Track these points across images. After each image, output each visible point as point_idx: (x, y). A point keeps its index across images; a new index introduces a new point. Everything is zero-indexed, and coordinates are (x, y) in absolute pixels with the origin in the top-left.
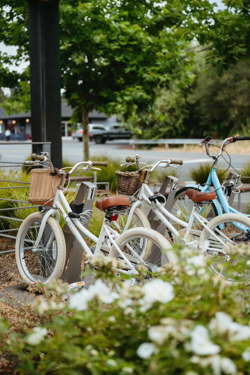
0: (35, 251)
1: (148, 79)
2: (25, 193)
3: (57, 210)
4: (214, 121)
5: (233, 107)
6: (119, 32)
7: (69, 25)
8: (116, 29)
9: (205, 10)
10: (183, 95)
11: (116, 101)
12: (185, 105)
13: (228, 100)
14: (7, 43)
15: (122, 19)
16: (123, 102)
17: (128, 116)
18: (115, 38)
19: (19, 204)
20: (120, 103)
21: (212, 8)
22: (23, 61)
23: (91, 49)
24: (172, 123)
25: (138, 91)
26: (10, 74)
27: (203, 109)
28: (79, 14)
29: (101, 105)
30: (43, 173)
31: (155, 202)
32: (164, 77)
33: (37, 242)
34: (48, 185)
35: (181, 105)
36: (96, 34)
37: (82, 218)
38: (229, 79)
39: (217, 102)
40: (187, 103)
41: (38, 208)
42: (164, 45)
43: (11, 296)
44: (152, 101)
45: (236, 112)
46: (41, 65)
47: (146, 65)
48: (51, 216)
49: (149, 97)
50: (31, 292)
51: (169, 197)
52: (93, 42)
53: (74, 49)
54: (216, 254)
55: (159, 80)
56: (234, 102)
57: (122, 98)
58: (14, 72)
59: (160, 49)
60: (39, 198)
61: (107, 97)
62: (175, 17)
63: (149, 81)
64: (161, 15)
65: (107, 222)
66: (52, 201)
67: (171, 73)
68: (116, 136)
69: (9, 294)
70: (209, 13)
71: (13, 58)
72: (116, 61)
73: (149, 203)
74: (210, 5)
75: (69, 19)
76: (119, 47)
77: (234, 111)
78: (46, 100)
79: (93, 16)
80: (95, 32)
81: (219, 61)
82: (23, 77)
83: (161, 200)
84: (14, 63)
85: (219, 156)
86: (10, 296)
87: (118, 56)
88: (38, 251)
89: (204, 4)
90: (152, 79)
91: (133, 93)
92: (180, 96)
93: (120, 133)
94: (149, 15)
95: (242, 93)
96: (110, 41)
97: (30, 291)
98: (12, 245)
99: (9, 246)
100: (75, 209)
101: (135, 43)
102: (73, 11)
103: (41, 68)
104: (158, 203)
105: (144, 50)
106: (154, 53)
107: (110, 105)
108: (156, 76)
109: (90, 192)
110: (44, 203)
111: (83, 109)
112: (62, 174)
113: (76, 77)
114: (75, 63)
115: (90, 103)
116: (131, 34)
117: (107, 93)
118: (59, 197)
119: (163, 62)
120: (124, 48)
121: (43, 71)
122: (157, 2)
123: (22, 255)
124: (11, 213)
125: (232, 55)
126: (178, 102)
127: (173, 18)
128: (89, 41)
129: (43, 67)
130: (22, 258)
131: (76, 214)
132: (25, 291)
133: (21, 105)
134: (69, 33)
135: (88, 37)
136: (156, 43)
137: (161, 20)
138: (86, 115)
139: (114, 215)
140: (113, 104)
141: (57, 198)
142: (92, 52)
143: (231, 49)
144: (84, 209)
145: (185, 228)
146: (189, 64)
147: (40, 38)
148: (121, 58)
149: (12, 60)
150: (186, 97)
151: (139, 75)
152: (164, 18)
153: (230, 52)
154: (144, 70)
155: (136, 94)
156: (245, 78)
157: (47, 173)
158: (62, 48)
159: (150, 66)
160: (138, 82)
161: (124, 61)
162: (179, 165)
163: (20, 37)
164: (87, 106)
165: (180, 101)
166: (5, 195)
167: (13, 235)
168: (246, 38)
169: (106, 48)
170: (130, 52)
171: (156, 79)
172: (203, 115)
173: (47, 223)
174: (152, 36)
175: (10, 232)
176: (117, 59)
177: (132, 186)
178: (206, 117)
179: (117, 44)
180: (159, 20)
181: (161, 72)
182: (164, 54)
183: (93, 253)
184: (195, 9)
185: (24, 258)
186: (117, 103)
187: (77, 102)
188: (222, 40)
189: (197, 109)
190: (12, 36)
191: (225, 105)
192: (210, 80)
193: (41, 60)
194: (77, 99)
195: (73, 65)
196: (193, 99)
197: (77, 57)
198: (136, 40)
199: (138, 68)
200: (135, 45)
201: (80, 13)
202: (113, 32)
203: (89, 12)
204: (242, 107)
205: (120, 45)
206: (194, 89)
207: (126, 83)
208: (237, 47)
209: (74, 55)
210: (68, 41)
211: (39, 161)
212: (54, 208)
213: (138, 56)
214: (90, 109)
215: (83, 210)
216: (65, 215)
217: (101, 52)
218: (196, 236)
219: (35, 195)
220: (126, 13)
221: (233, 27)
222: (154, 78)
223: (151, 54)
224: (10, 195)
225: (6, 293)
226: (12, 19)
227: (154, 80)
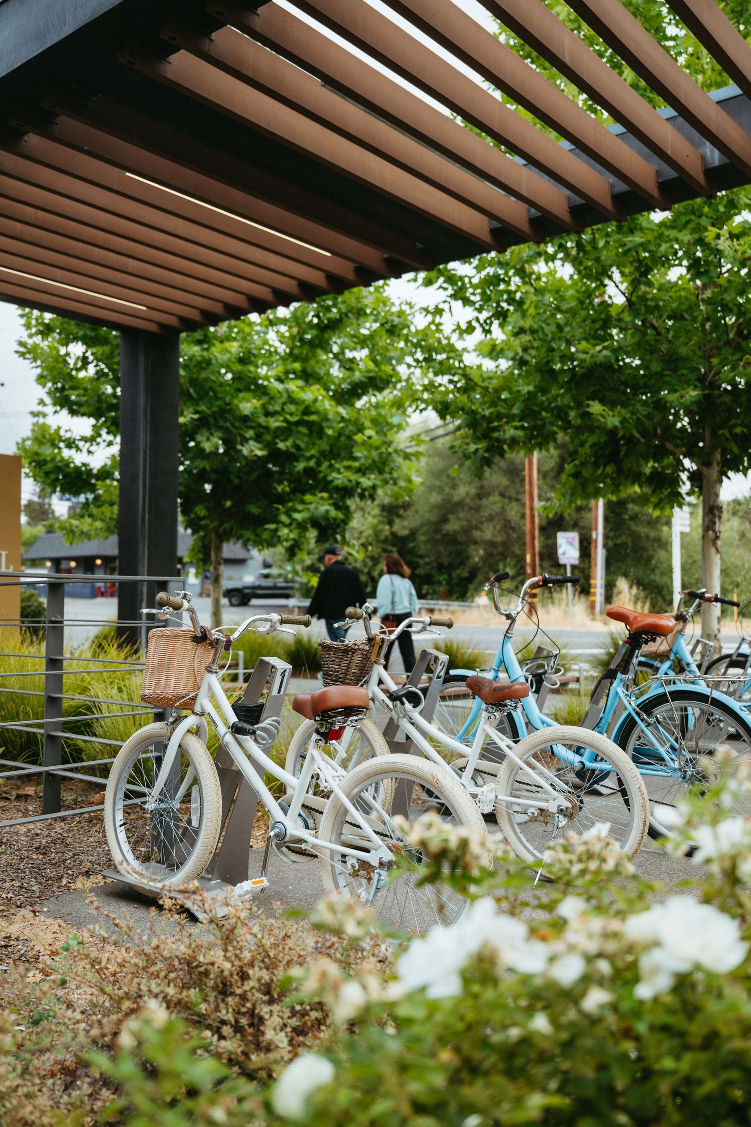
0: (150, 809)
1: (338, 482)
2: (116, 687)
3: (203, 718)
4: (441, 568)
5: (475, 543)
6: (285, 398)
7: (193, 382)
8: (279, 392)
9: (448, 358)
10: (385, 520)
11: (278, 522)
12: (390, 537)
13: (466, 531)
14: (73, 412)
15: (292, 376)
16: (291, 524)
17: (296, 550)
18: (278, 408)
19: (104, 707)
20: (286, 526)
21: (461, 356)
22: (103, 445)
23: (233, 425)
24: (366, 570)
25: (321, 502)
26: (77, 468)
27: (422, 546)
28: (214, 361)
29: (248, 529)
30: (176, 636)
31: (403, 704)
32: (369, 479)
33: (156, 791)
34: (186, 663)
35: (382, 537)
36: (243, 399)
37: (260, 736)
38: (467, 494)
39: (447, 534)
40: (393, 533)
41: (151, 716)
42: (368, 423)
43: (117, 921)
44: (345, 522)
45: (481, 552)
46: (141, 448)
47: (334, 458)
48: (189, 731)
49: (340, 515)
50: (170, 910)
51: (429, 692)
52: (238, 413)
53: (203, 423)
54: (533, 814)
55: (358, 484)
56: (476, 534)
57: (290, 516)
58: (84, 465)
59: (361, 430)
60: (166, 691)
61: (259, 515)
62: (385, 377)
63: (340, 486)
64: (361, 372)
65: (320, 743)
66: (194, 699)
67: (381, 472)
68: (269, 592)
69: (112, 916)
70: (457, 364)
71: (84, 439)
72: (279, 449)
73: (388, 706)
74: (457, 350)
75: (195, 370)
76: (284, 425)
77: (476, 550)
78: (149, 514)
79: (238, 367)
80: (241, 395)
81: (477, 450)
82: (105, 474)
83: (414, 699)
84: (85, 449)
85: (518, 613)
86: (114, 919)
87: (282, 441)
88: (157, 809)
89: (447, 349)
90: (347, 483)
91: (312, 507)
92: (380, 522)
93: (275, 587)
94: (336, 371)
95: (490, 519)
96: (268, 414)
97: (166, 907)
98: (86, 796)
99: (80, 799)
100: (246, 716)
101: (313, 418)
102: (202, 356)
103: (141, 454)
104: (408, 706)
105: (330, 432)
106: (349, 438)
107: (266, 529)
108: (354, 477)
109: (278, 679)
110: (176, 702)
111: (213, 536)
112: (218, 641)
113: (203, 476)
114: (203, 450)
115: (226, 526)
116: (307, 403)
117: (259, 507)
118: (210, 688)
119: (366, 453)
120: (293, 428)
121: (145, 459)
122: (351, 350)
123: (120, 816)
124: (86, 728)
125: (498, 440)
126: (377, 533)
127: (381, 378)
128: (231, 410)
129: (145, 452)
130: (118, 823)
131: (247, 726)
132: (152, 906)
133: (98, 524)
134: (194, 395)
135: (227, 404)
136: (353, 419)
137: (361, 381)
138: (219, 549)
139: (337, 727)
140: (273, 526)
141: (203, 691)
142: (235, 431)
143: (497, 429)
144: (264, 715)
145: (464, 757)
146: (413, 458)
147: (142, 400)
148: (289, 443)
149: (81, 444)
150: (390, 523)
151: (322, 475)
152: (366, 377)
153: (495, 435)
154: (331, 466)
155: (316, 508)
156: (497, 493)
157: (185, 636)
158: (181, 420)
159: (343, 459)
160: (320, 487)
161: (294, 451)
162: (446, 628)
163: (100, 401)
164: (221, 530)
165: (382, 531)
166: (74, 691)
167: (90, 775)
168: (522, 411)
169: (260, 425)
170: (304, 434)
171: (354, 483)
172: (421, 557)
173: (180, 746)
174: (346, 407)
175: (83, 767)
176: (281, 445)
177: (353, 669)
178: (427, 560)
179: (281, 418)
180: (357, 381)
181: (361, 471)
182: (370, 437)
183: (286, 814)
184: (431, 356)
185: (124, 824)
186: (280, 525)
187: (203, 522)
188: (479, 413)
189: (411, 545)
190: (85, 399)
191: (462, 538)
192: (434, 494)
193: (143, 439)
194: (204, 518)
195: (199, 452)
196: (405, 528)
197: (208, 439)
198: (316, 412)
199: (319, 464)
200: (313, 422)
201: (217, 359)
202: (272, 398)
203: (233, 360)
204: (492, 544)
205: (286, 420)
206: (405, 511)
207: (293, 491)
208: (506, 427)
209: (202, 435)
210: (191, 410)
211: (171, 609)
212: (197, 714)
213: (318, 442)
214: (223, 537)
215: (262, 718)
216: (222, 729)
217: (250, 433)
218: (488, 774)
219: (157, 684)
220: (297, 366)
221: (497, 391)
222: (350, 481)
223: (343, 439)
224: (85, 690)
225: (106, 913)
226: (86, 370)
227: (349, 485)
